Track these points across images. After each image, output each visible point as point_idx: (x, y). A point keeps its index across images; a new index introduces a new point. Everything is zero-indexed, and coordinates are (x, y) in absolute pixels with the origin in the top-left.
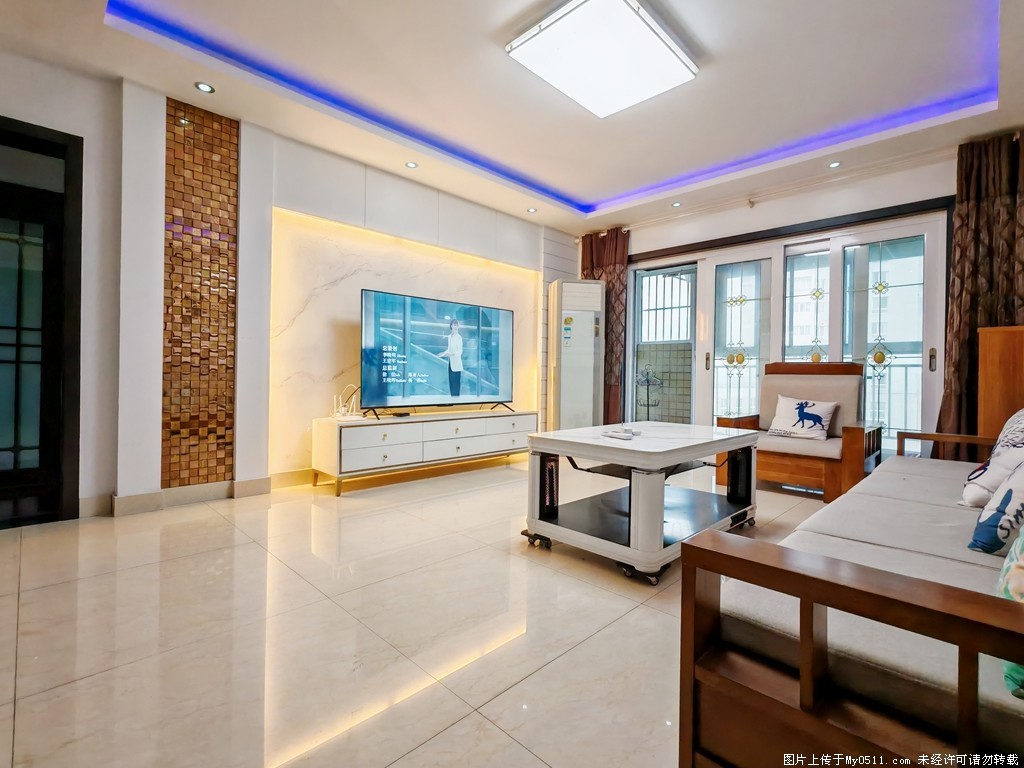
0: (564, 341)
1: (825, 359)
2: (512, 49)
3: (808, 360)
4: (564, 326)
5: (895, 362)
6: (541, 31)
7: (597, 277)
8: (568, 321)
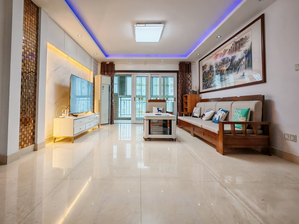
0: (102, 93)
1: (158, 99)
2: (136, 26)
3: (155, 99)
4: (102, 88)
5: (170, 100)
6: (145, 26)
7: (106, 74)
8: (103, 87)
